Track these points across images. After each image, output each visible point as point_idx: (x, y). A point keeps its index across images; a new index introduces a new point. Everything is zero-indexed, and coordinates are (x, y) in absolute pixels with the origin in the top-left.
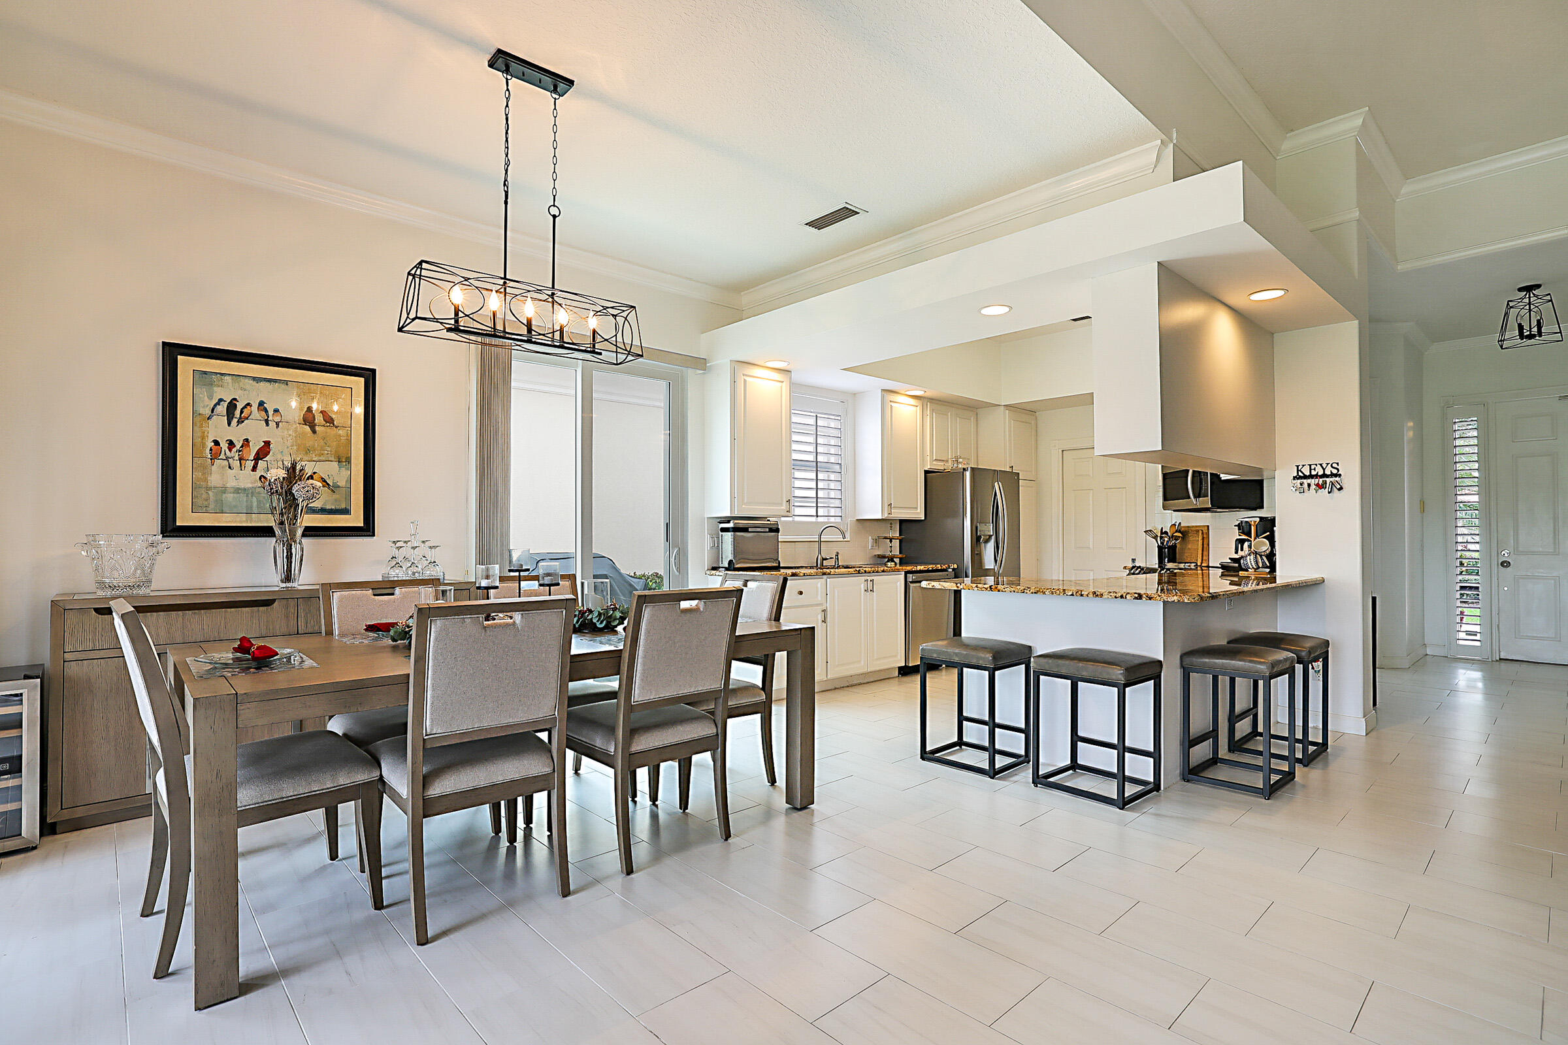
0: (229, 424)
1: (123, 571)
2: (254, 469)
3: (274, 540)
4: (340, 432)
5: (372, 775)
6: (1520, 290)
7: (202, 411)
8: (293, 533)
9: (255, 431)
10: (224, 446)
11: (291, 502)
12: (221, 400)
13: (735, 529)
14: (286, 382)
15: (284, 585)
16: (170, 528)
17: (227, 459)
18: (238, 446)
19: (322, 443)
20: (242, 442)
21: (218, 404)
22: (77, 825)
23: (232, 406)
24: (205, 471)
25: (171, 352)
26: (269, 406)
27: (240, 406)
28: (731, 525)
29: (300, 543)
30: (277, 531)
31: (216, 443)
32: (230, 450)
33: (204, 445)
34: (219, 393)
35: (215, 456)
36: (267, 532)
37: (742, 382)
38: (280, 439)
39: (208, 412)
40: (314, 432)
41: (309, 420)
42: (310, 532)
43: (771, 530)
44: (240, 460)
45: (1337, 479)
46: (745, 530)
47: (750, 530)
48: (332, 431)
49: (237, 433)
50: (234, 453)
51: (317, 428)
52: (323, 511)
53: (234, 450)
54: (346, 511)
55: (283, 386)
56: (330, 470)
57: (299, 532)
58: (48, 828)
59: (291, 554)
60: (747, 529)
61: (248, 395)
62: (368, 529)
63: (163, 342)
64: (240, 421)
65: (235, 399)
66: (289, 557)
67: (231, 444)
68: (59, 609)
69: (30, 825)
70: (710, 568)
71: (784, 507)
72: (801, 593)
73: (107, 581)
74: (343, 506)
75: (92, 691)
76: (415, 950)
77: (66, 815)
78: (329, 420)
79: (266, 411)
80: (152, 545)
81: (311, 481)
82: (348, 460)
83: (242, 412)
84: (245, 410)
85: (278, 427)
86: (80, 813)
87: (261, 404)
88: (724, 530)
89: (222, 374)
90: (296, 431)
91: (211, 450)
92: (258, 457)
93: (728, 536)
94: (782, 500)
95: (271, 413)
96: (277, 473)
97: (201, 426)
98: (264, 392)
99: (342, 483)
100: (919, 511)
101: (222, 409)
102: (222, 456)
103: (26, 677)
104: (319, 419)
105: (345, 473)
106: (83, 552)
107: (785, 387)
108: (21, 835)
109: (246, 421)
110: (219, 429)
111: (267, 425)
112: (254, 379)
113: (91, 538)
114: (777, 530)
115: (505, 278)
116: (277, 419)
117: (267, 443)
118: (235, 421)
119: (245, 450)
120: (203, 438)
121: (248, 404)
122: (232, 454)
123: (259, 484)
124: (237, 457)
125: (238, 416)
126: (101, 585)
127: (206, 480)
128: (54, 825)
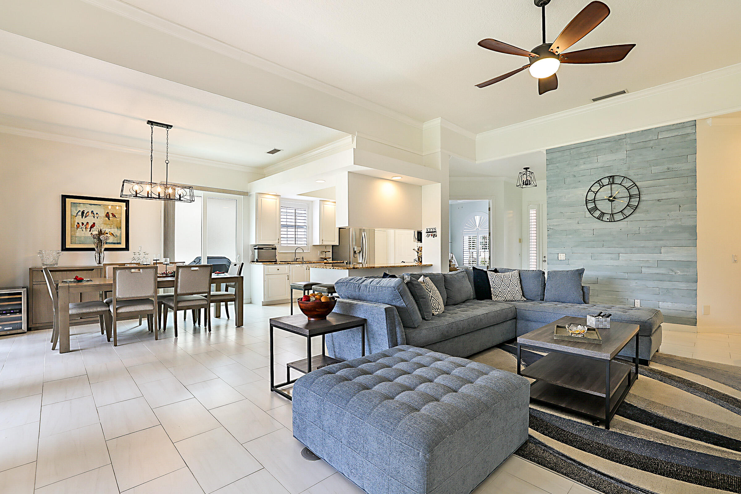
0: (82, 218)
1: (49, 261)
2: (90, 231)
3: (95, 252)
4: (118, 219)
5: (108, 309)
6: (524, 169)
7: (74, 214)
8: (101, 250)
9: (90, 220)
10: (81, 224)
11: (100, 241)
12: (80, 211)
13: (258, 249)
14: (100, 205)
15: (98, 265)
16: (64, 248)
17: (82, 228)
18: (85, 224)
19: (112, 223)
20: (86, 223)
21: (79, 212)
22: (37, 329)
23: (83, 212)
24: (75, 232)
25: (64, 197)
27: (85, 213)
28: (257, 247)
29: (103, 253)
30: (96, 249)
31: (78, 223)
32: (83, 226)
33: (74, 224)
34: (79, 209)
35: (78, 227)
36: (93, 249)
37: (260, 200)
38: (98, 222)
39: (75, 214)
40: (109, 219)
41: (107, 215)
42: (106, 249)
43: (273, 249)
44: (86, 228)
45: (435, 233)
46: (262, 249)
47: (264, 249)
48: (115, 219)
49: (85, 220)
50: (84, 226)
51: (110, 218)
52: (112, 243)
53: (84, 225)
54: (120, 243)
55: (99, 206)
56: (114, 231)
57: (103, 250)
58: (29, 329)
59: (100, 256)
60: (263, 248)
61: (88, 209)
62: (127, 248)
63: (62, 195)
64: (86, 217)
65: (84, 211)
66: (100, 257)
67: (83, 224)
68: (32, 271)
69: (24, 327)
70: (251, 261)
71: (277, 241)
72: (278, 270)
73: (45, 263)
74: (119, 242)
75: (40, 293)
76: (114, 347)
77: (34, 326)
78: (114, 216)
79: (94, 213)
80: (58, 253)
81: (107, 235)
82: (120, 228)
83: (86, 214)
84: (87, 214)
85: (97, 218)
86: (37, 325)
87: (92, 211)
88: (255, 249)
89: (80, 203)
90: (103, 219)
91: (77, 225)
92: (91, 227)
93: (256, 251)
94: (276, 239)
95: (95, 214)
96: (95, 232)
97: (74, 219)
98: (93, 208)
99: (118, 235)
100: (336, 242)
101: (80, 213)
102: (80, 227)
103: (23, 288)
104: (111, 216)
105: (119, 232)
106: (38, 255)
107: (278, 201)
108: (22, 329)
109: (87, 217)
110: (79, 219)
111: (94, 218)
112: (90, 204)
113: (41, 251)
114: (276, 249)
115: (151, 182)
116: (97, 216)
117: (94, 223)
118: (84, 217)
119: (87, 225)
120: (74, 222)
121: (88, 212)
122: (83, 227)
123: (91, 235)
124: (85, 228)
125: (85, 215)
126: (44, 265)
127: (75, 234)
128: (31, 328)
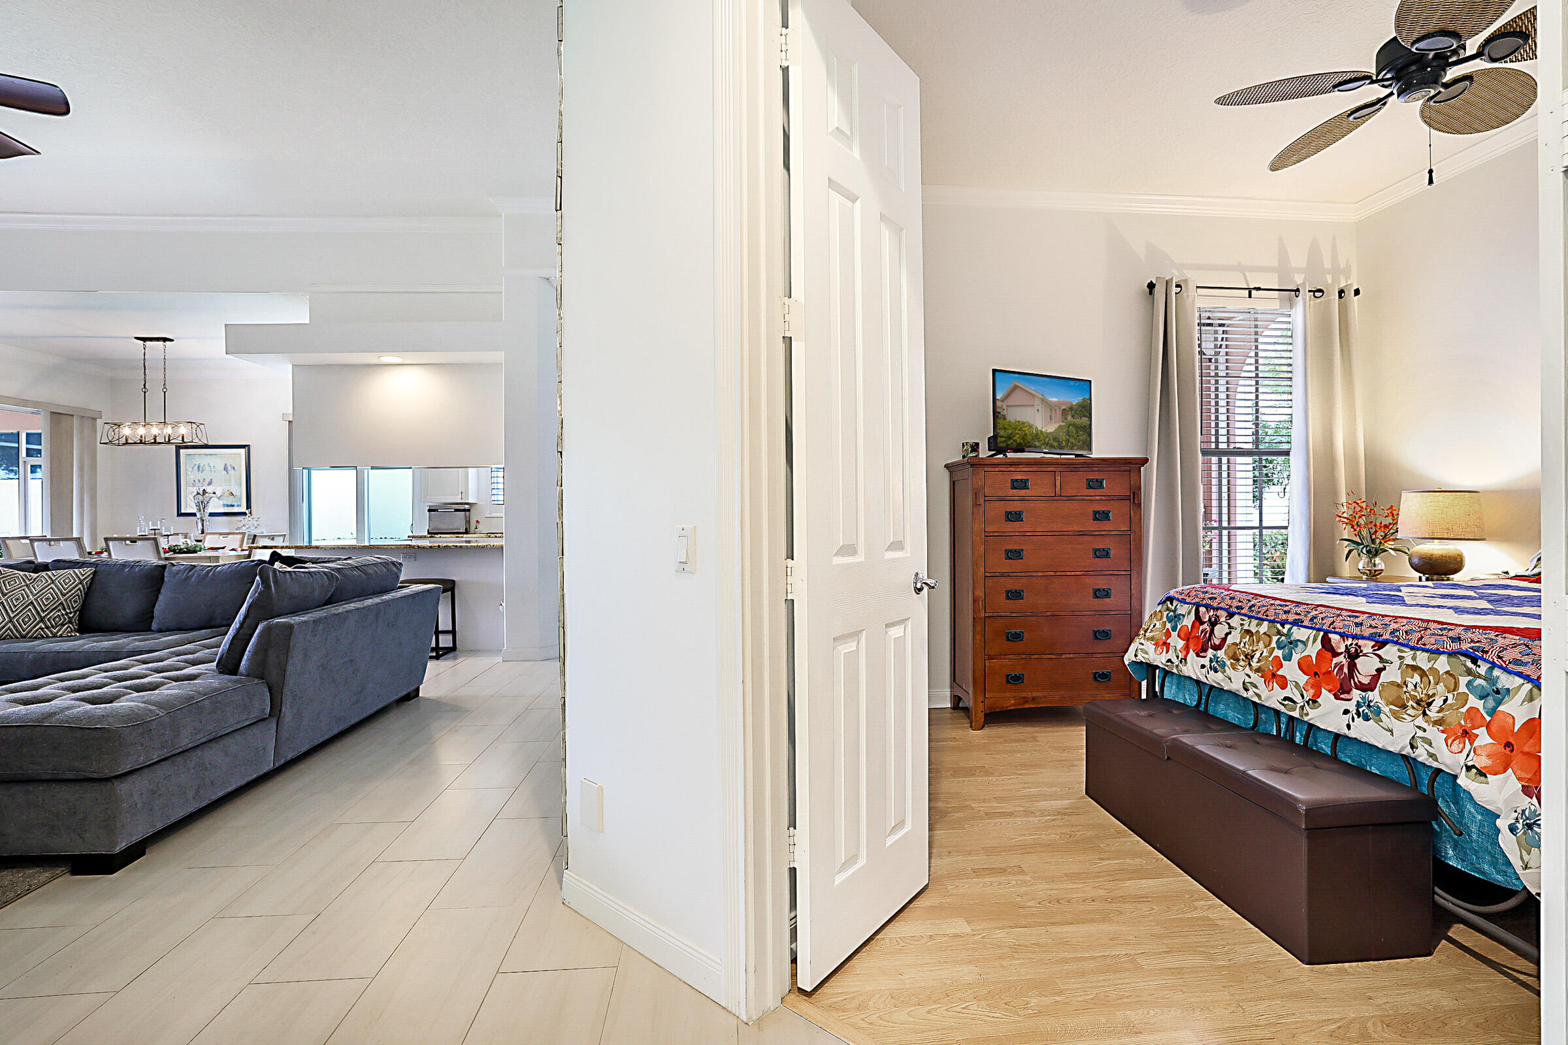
0: (198, 474)
4: (237, 472)
7: (189, 469)
10: (197, 481)
14: (217, 454)
19: (227, 478)
21: (194, 465)
23: (199, 467)
26: (212, 465)
27: (201, 466)
31: (194, 481)
33: (190, 482)
34: (194, 461)
39: (191, 469)
40: (228, 473)
41: (225, 469)
48: (233, 473)
49: (201, 476)
51: (229, 471)
55: (216, 456)
57: (207, 515)
61: (204, 462)
65: (200, 463)
67: (199, 481)
78: (233, 466)
79: (210, 467)
84: (203, 468)
85: (215, 473)
87: (209, 463)
89: (195, 454)
90: (221, 474)
91: (193, 483)
92: (209, 484)
97: (189, 475)
98: (211, 460)
101: (196, 468)
102: (196, 485)
104: (229, 468)
109: (204, 472)
110: (194, 475)
111: (211, 472)
112: (206, 454)
116: (215, 469)
117: (212, 479)
119: (204, 482)
120: (190, 479)
122: (200, 484)
125: (201, 470)
